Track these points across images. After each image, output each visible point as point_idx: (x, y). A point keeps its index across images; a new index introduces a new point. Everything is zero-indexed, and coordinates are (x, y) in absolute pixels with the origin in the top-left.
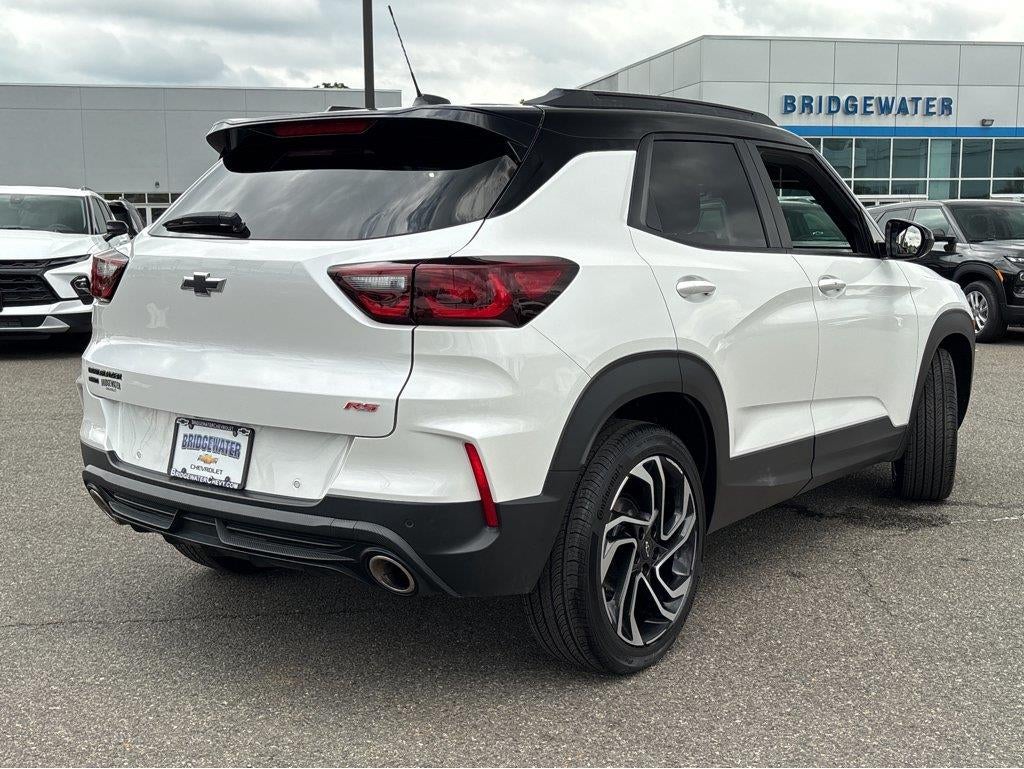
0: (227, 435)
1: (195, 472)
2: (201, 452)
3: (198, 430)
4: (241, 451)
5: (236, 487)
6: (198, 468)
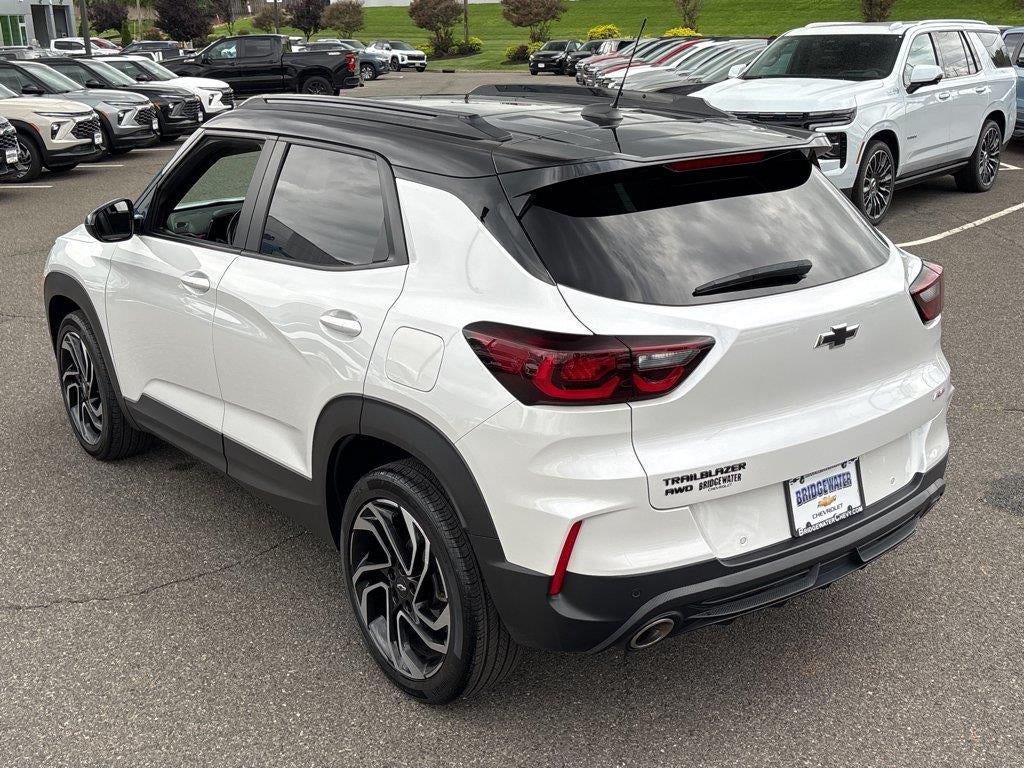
0: (838, 470)
1: (820, 519)
2: (818, 499)
3: (808, 482)
4: (852, 478)
5: (860, 509)
6: (820, 514)
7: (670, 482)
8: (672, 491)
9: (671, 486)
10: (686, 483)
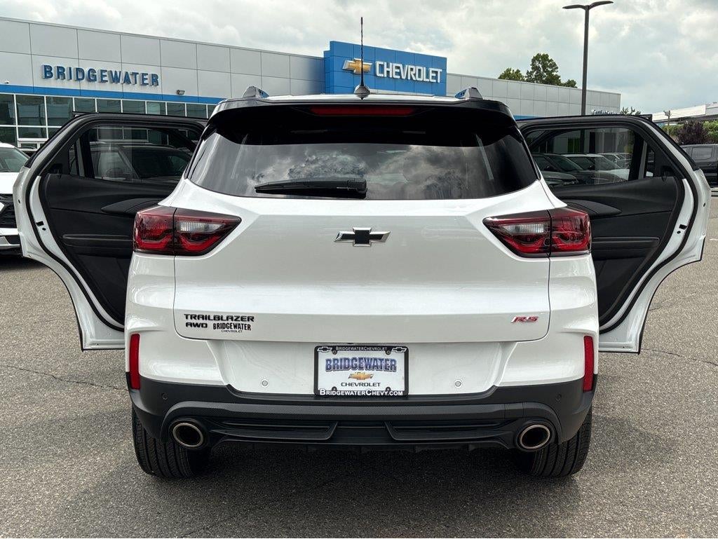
0: (381, 354)
1: (348, 388)
2: (351, 372)
3: (341, 355)
4: (397, 365)
5: (401, 394)
6: (351, 385)
7: (189, 317)
8: (191, 325)
9: (189, 321)
10: (201, 321)
